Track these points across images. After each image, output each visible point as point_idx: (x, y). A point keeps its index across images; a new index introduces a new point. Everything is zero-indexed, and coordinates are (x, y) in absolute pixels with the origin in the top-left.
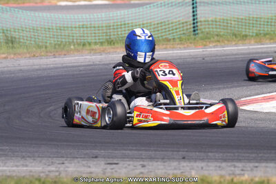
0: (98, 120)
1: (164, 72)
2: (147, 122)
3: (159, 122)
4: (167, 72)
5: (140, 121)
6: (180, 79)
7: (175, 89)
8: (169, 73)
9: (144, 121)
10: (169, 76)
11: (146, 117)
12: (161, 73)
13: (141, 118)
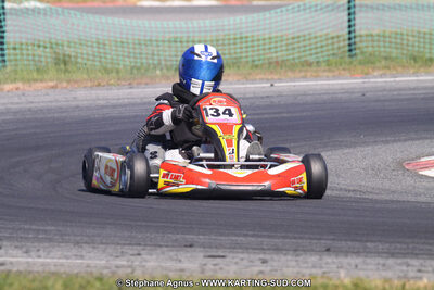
0: (116, 181)
1: (217, 110)
2: (178, 185)
3: (194, 186)
4: (221, 112)
5: (168, 184)
6: (239, 122)
7: (227, 136)
8: (224, 113)
9: (174, 185)
10: (222, 117)
11: (176, 178)
12: (211, 112)
13: (169, 180)
